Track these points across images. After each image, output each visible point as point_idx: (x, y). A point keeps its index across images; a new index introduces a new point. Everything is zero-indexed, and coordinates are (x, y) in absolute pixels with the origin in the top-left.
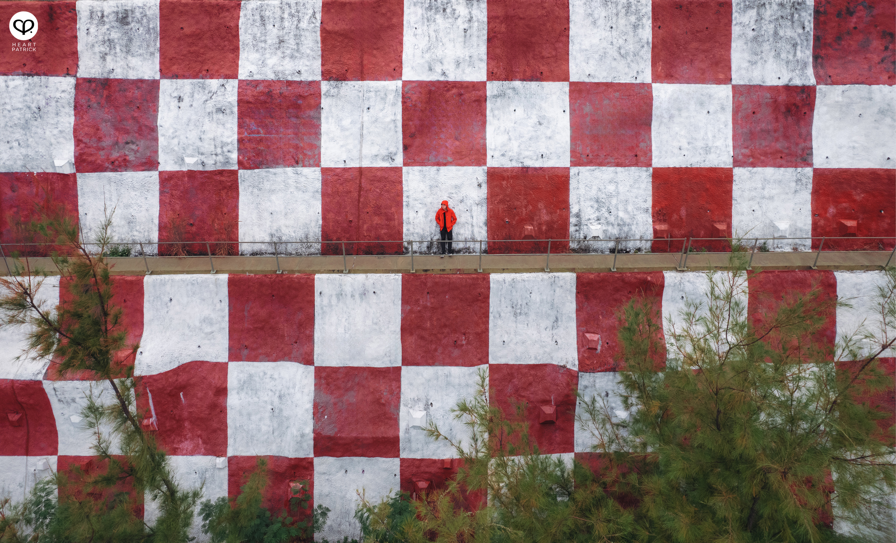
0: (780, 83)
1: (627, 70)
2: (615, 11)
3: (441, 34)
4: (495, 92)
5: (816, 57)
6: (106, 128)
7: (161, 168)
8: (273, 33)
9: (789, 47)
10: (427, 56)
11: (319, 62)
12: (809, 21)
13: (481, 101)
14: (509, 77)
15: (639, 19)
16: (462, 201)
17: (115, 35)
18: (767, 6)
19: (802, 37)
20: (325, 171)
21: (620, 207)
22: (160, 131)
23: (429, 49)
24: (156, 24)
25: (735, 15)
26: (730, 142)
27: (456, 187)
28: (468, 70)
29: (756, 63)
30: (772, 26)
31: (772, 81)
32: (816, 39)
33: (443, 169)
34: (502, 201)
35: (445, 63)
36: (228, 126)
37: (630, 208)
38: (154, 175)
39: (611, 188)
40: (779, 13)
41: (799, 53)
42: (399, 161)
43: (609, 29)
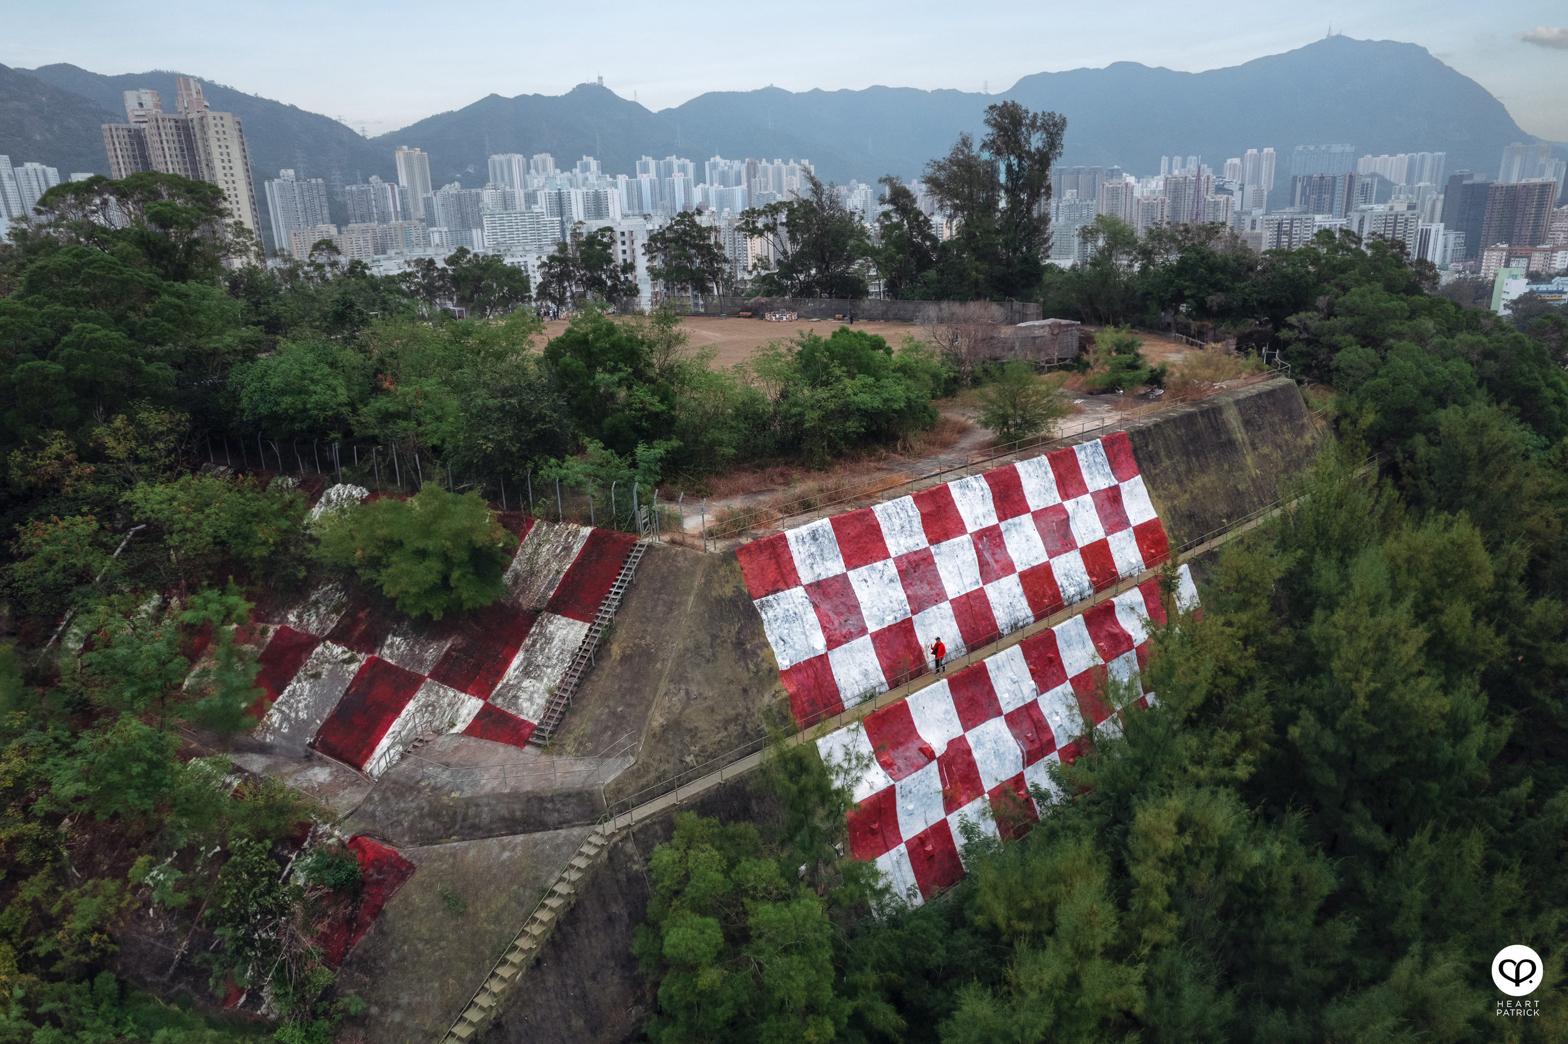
0: (1107, 486)
1: (1051, 497)
2: (1035, 466)
3: (973, 501)
4: (1004, 528)
5: (1112, 469)
6: (831, 615)
7: (870, 632)
8: (897, 522)
9: (1101, 467)
10: (971, 516)
11: (924, 535)
12: (1103, 452)
13: (1000, 535)
14: (1006, 517)
15: (1046, 468)
16: (1014, 598)
17: (813, 549)
19: (1104, 461)
20: (952, 601)
21: (1075, 574)
22: (862, 606)
23: (969, 512)
24: (832, 535)
25: (1078, 455)
26: (1100, 524)
27: (1009, 589)
28: (990, 519)
29: (1093, 479)
30: (1092, 458)
31: (1103, 487)
32: (1109, 460)
33: (1000, 580)
34: (1030, 590)
35: (980, 517)
36: (898, 589)
37: (1079, 573)
38: (868, 638)
39: (1068, 565)
40: (1092, 450)
41: (1106, 469)
42: (981, 583)
43: (1037, 477)
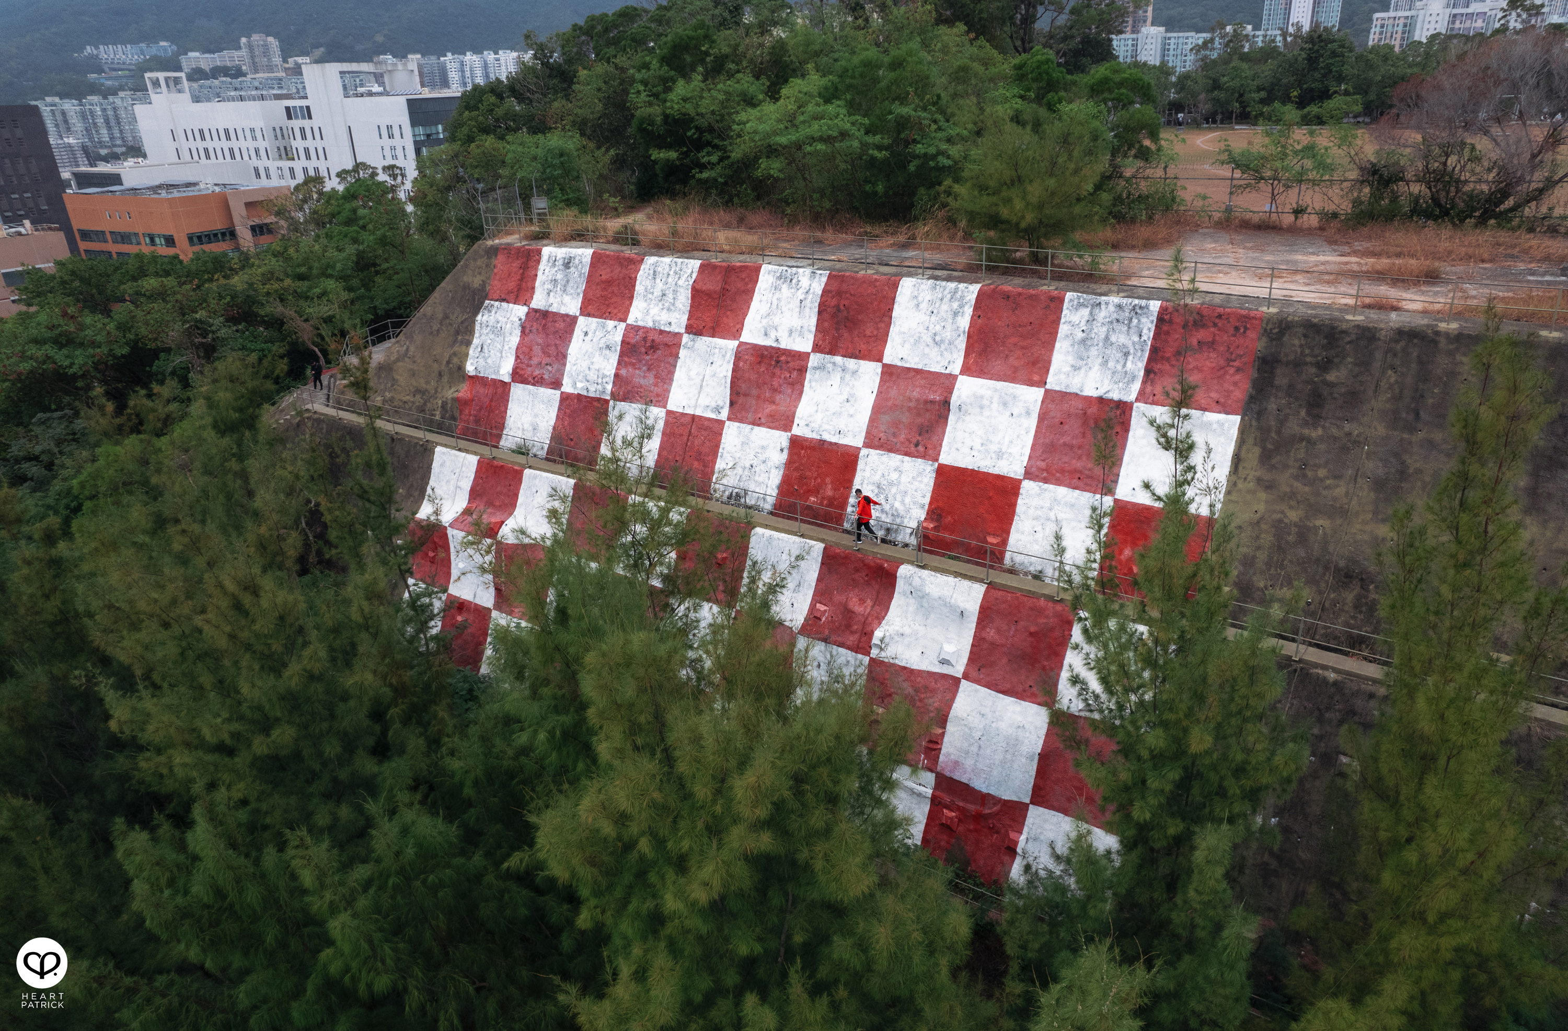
1: (939, 358)
2: (940, 296)
3: (782, 303)
4: (816, 364)
5: (1148, 371)
6: (537, 350)
7: (563, 389)
8: (660, 285)
9: (1119, 355)
10: (765, 321)
11: (686, 317)
12: (1149, 329)
13: (803, 370)
14: (832, 352)
15: (961, 306)
16: (764, 462)
17: (559, 276)
18: (1103, 307)
19: (1137, 347)
21: (899, 497)
22: (569, 358)
23: (768, 315)
24: (586, 270)
25: (1065, 312)
26: (1027, 451)
27: (763, 447)
28: (798, 339)
29: (1079, 368)
30: (1105, 329)
32: (1154, 350)
33: (756, 428)
34: (796, 469)
35: (779, 329)
36: (611, 361)
37: (908, 500)
38: (557, 393)
39: (894, 476)
40: (1115, 316)
41: (1129, 365)
42: (724, 415)
43: (929, 313)
